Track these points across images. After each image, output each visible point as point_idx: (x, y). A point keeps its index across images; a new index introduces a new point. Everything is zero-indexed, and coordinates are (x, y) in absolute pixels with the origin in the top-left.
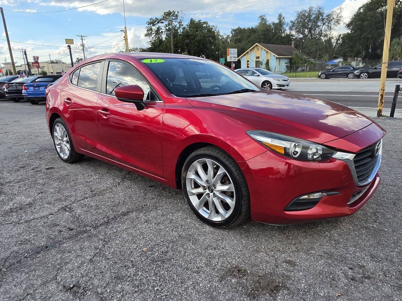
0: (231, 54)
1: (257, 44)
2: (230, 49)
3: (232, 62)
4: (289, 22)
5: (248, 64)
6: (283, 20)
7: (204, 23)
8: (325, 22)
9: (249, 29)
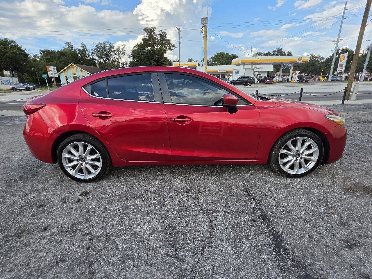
0: (52, 70)
1: (71, 64)
2: (49, 67)
3: (54, 77)
4: (91, 50)
5: (67, 79)
6: (86, 48)
7: (12, 42)
8: (116, 53)
9: (58, 52)
